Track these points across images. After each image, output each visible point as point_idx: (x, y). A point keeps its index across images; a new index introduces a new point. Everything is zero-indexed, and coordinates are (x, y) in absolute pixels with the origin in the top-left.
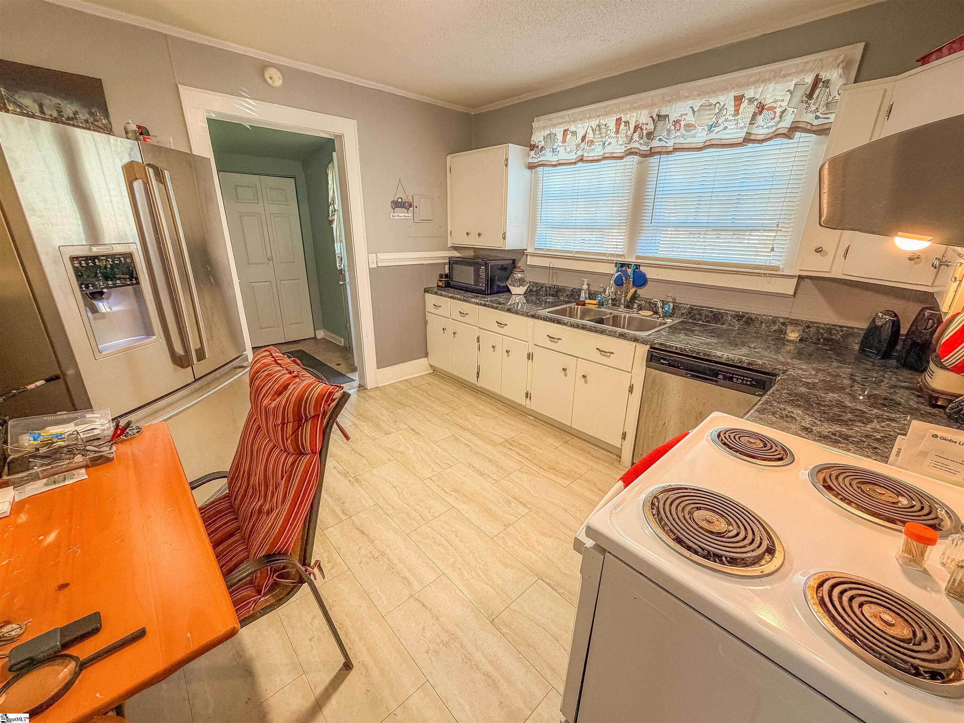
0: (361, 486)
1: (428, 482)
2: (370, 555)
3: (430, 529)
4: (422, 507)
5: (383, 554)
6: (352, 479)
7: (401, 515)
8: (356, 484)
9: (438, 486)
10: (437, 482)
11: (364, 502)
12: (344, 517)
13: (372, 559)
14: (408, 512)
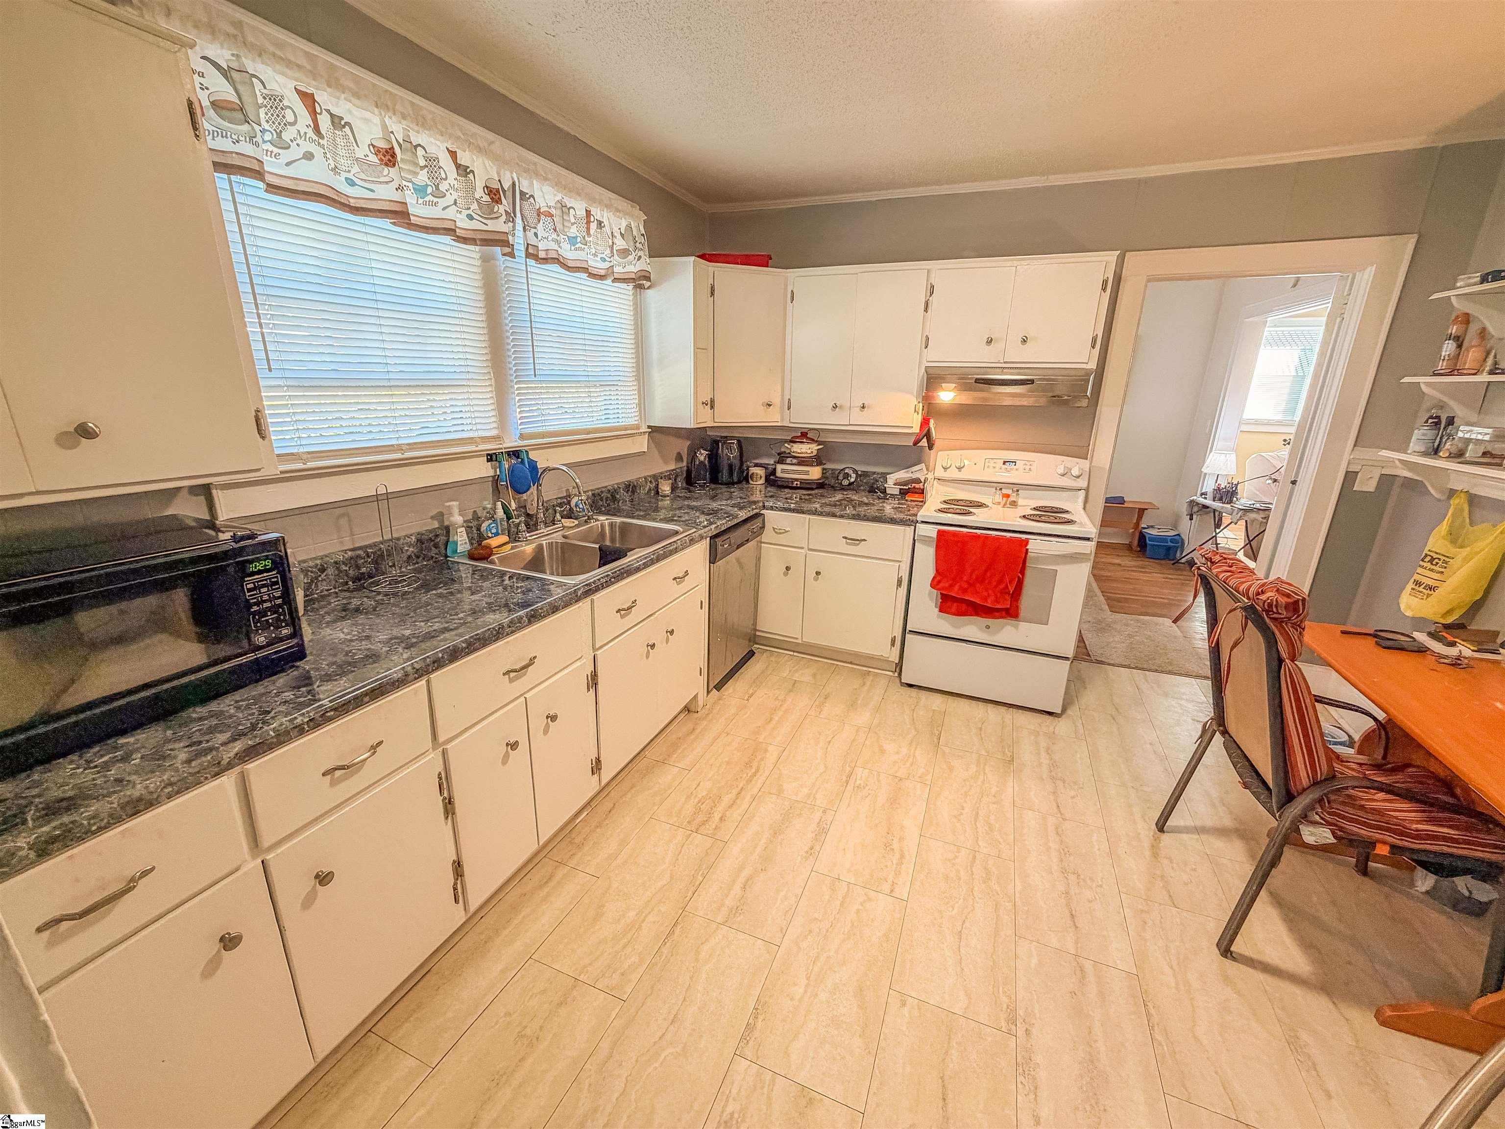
0: (1013, 998)
1: (903, 892)
2: (1082, 883)
3: (980, 843)
4: (958, 871)
5: (1064, 871)
6: (1021, 1033)
7: (997, 887)
8: (1021, 1012)
9: (898, 873)
10: (891, 877)
11: (1034, 961)
12: (1088, 966)
13: (1082, 877)
14: (984, 882)
